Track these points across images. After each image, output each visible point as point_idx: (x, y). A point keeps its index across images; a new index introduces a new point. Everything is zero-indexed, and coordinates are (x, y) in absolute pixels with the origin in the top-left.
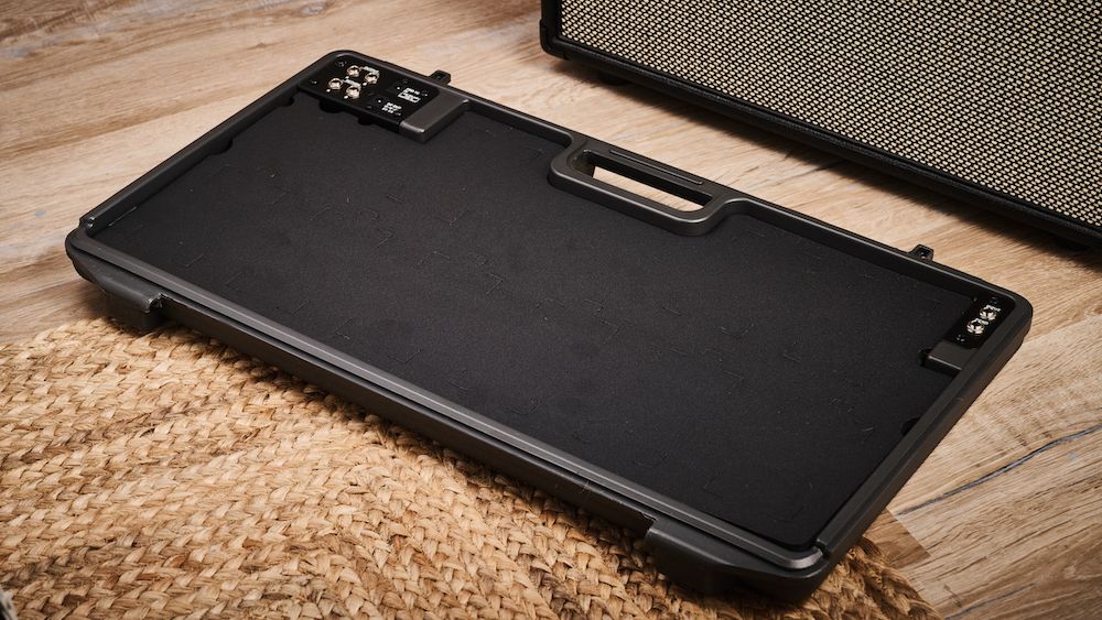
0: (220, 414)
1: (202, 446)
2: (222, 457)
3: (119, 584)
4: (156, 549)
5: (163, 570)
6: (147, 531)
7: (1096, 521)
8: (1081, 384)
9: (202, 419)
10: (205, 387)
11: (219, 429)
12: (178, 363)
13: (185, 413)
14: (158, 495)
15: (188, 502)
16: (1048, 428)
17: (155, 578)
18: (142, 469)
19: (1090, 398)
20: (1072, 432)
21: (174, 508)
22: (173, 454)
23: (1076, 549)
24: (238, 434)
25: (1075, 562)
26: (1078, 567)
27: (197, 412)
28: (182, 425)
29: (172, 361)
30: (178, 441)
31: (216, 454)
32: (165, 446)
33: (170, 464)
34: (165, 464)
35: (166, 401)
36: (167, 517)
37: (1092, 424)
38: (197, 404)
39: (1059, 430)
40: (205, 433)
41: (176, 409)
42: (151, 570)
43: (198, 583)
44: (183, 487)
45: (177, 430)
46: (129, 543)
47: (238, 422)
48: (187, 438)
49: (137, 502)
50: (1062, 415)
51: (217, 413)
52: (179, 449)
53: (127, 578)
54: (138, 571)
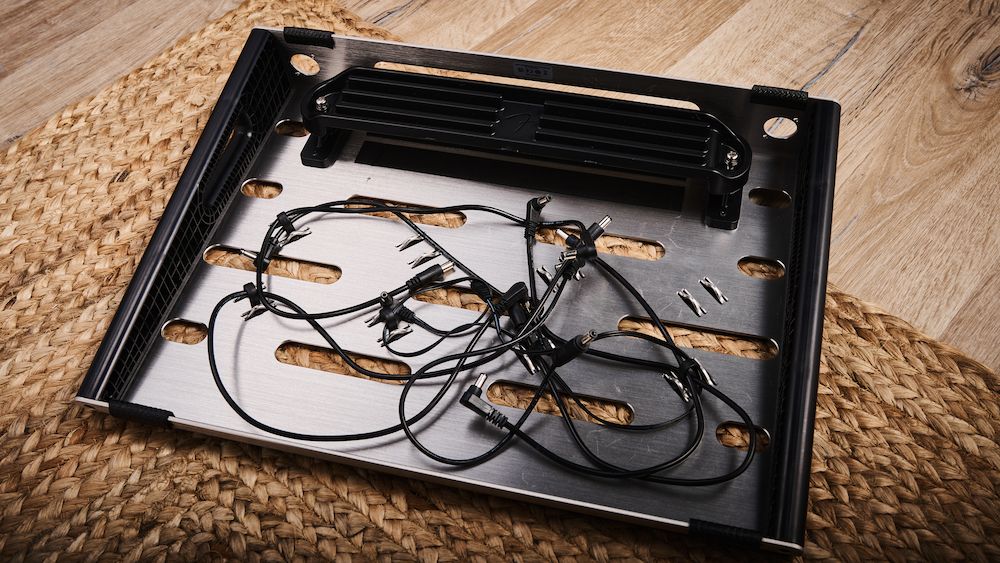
0: (77, 262)
1: (67, 301)
2: (91, 307)
3: (23, 482)
4: (52, 427)
5: (64, 451)
6: (37, 411)
7: (872, 146)
8: (796, 35)
9: (60, 272)
10: (55, 240)
11: (80, 278)
12: (22, 223)
13: (42, 272)
14: (38, 367)
15: (70, 365)
16: (793, 77)
17: (58, 463)
18: (14, 344)
19: (811, 44)
20: (812, 75)
21: (58, 376)
22: (41, 318)
23: (871, 175)
24: (100, 279)
25: (877, 187)
26: (882, 189)
27: (53, 268)
28: (42, 284)
29: (15, 224)
30: (43, 302)
31: (84, 306)
32: (31, 312)
33: (42, 330)
34: (36, 330)
35: (20, 263)
36: (54, 389)
37: (823, 65)
38: (51, 259)
39: (800, 76)
40: (67, 287)
41: (32, 270)
42: (52, 454)
43: (107, 454)
44: (62, 351)
45: (39, 292)
46: (20, 429)
47: (97, 267)
48: (51, 297)
49: (20, 380)
50: (796, 63)
51: (74, 262)
52: (46, 311)
53: (30, 470)
54: (38, 460)
